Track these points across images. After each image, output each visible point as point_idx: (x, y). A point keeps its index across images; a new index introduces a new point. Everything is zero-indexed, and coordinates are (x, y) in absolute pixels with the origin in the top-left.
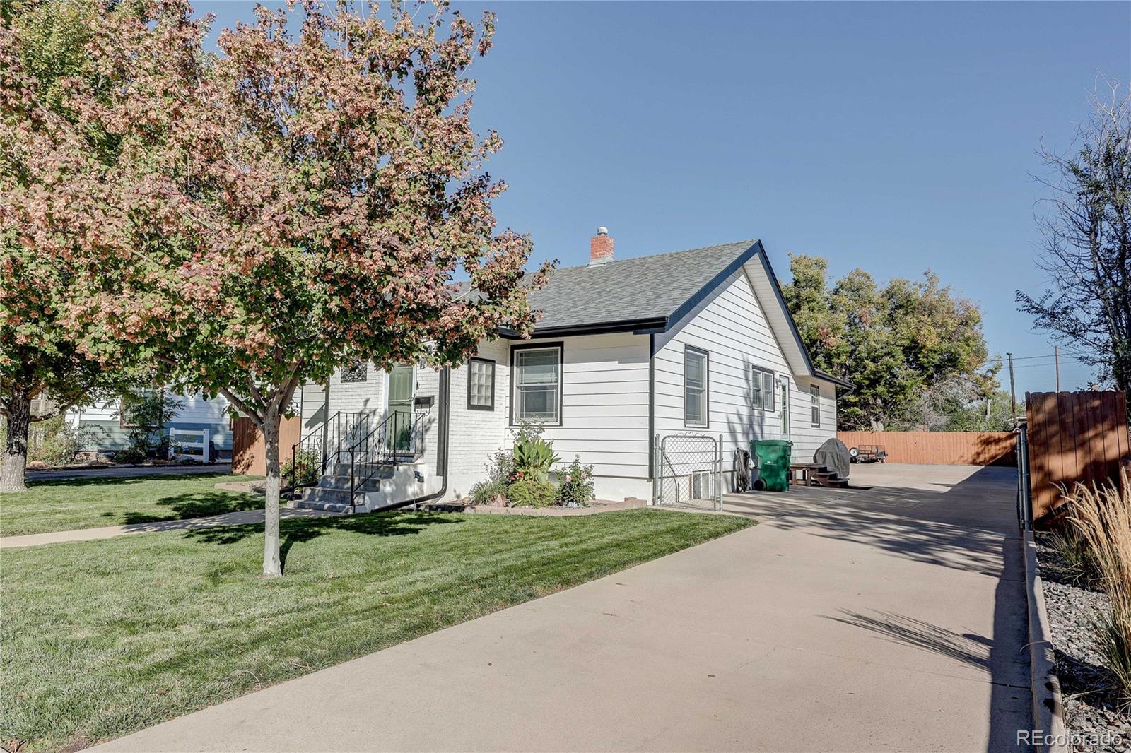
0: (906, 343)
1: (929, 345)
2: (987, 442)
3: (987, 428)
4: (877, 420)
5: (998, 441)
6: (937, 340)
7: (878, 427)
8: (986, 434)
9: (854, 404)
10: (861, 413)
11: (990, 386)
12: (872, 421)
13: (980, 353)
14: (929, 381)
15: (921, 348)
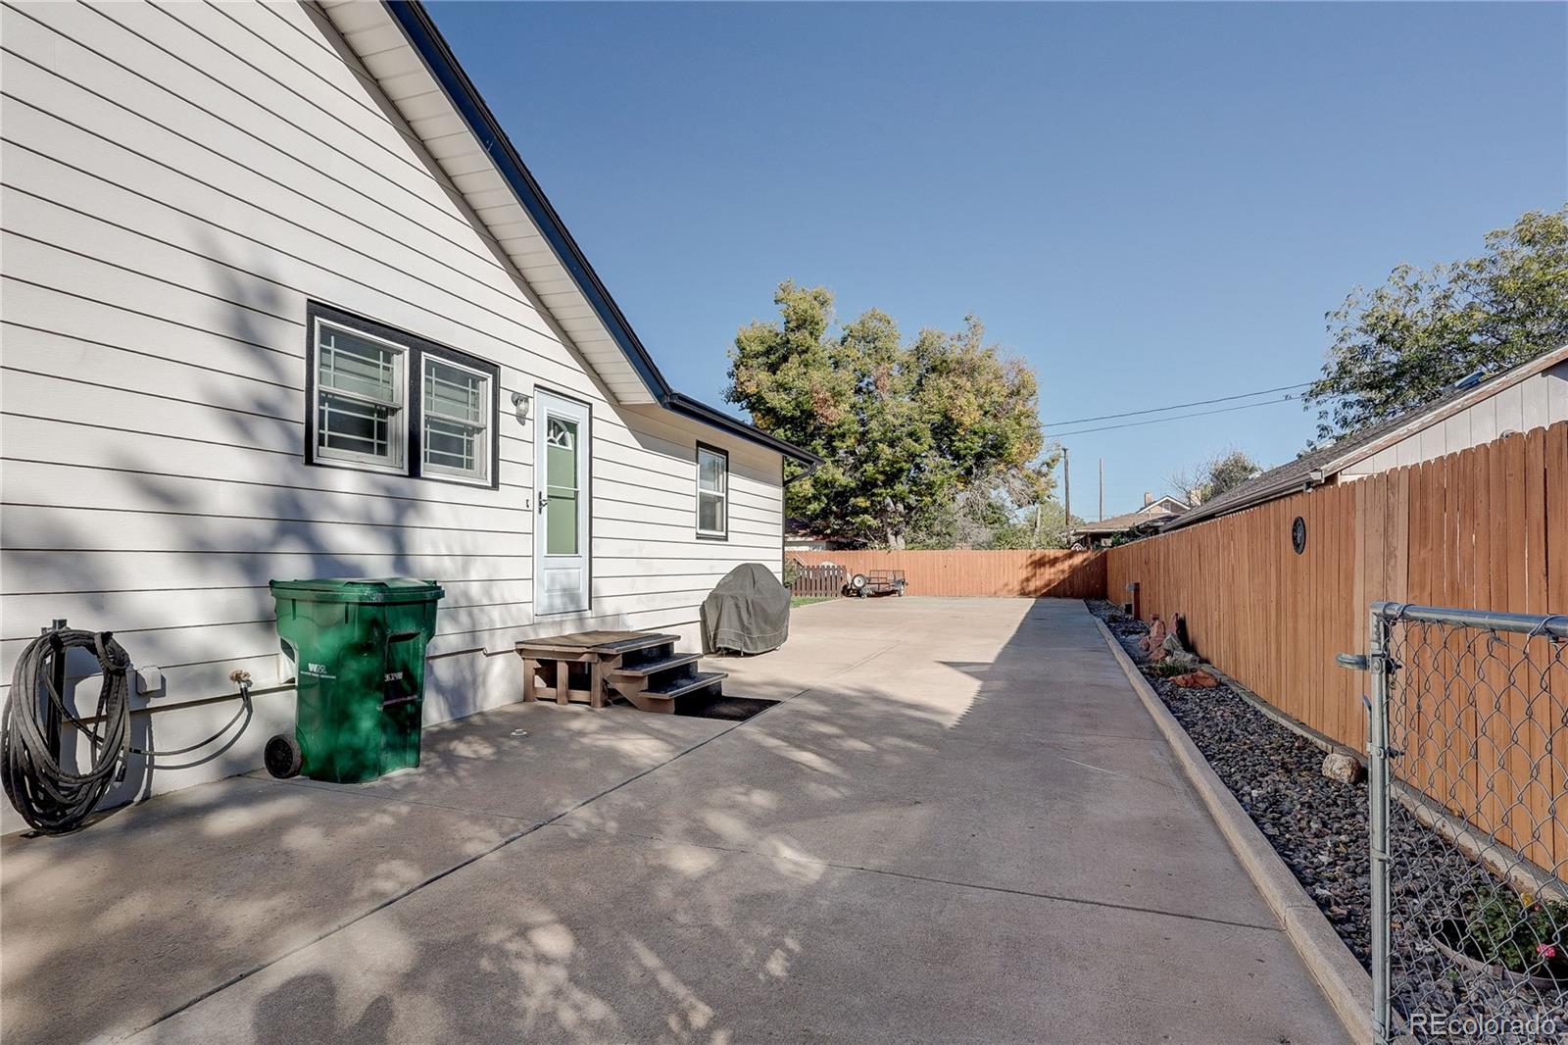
0: (937, 418)
1: (967, 421)
2: (1039, 563)
3: (1040, 544)
4: (896, 534)
5: (1054, 562)
6: (977, 415)
7: (897, 543)
8: (1039, 553)
9: (865, 511)
10: (874, 523)
11: (1044, 486)
12: (889, 535)
13: (1033, 439)
14: (967, 477)
15: (957, 427)
